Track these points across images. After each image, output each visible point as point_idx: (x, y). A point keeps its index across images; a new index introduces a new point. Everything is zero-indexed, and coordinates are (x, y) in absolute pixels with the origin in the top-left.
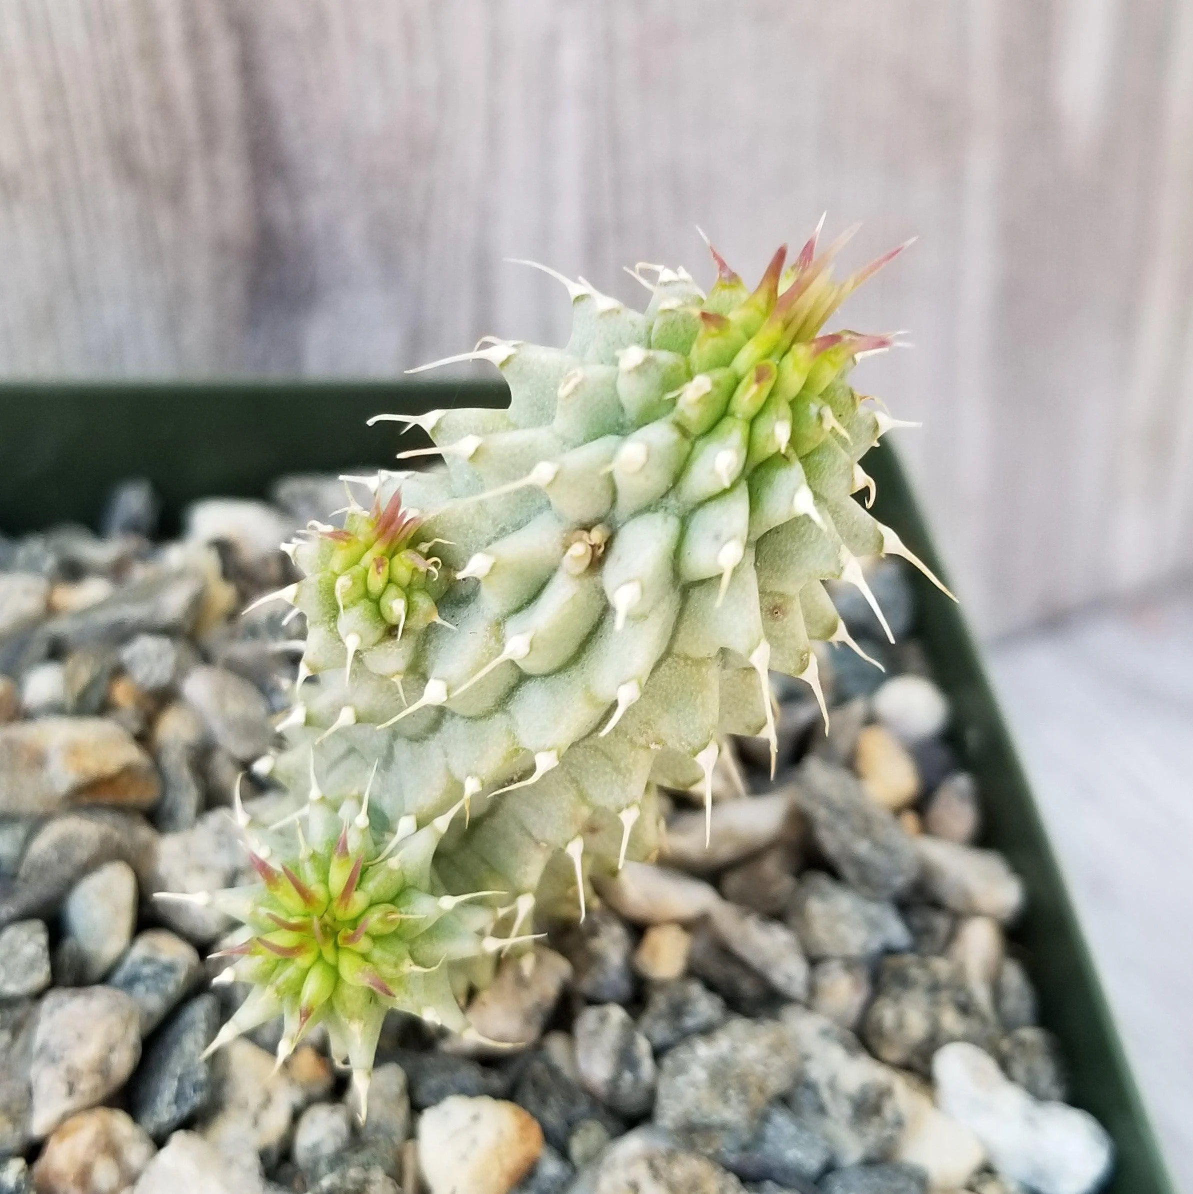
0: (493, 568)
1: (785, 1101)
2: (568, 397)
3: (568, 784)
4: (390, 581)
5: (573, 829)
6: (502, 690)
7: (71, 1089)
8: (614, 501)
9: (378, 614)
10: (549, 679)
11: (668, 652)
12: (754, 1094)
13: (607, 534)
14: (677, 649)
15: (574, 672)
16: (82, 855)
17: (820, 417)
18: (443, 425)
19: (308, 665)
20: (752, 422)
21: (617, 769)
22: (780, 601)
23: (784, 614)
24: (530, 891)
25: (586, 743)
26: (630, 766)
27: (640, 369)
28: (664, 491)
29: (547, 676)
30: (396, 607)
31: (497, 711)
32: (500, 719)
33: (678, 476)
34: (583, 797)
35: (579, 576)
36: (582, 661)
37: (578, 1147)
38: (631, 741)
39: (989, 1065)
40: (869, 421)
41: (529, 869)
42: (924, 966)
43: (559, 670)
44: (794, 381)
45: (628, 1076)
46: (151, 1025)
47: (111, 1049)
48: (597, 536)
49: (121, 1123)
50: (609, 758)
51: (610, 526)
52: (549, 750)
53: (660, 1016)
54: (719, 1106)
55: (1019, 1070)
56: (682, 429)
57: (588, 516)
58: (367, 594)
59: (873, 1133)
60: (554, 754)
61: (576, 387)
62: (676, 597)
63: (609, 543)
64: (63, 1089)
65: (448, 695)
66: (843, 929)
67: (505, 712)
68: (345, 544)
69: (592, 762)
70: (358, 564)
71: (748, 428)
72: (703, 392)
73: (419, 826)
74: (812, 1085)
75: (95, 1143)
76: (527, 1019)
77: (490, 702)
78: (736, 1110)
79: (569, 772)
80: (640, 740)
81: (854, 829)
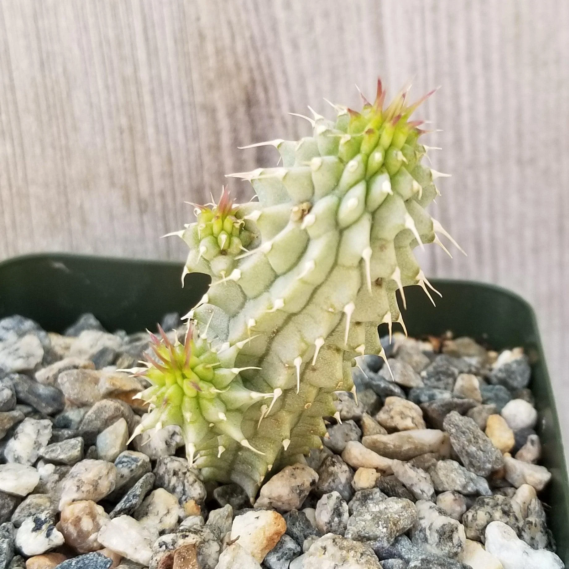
0: (260, 216)
1: (408, 534)
2: (298, 150)
3: (296, 333)
4: (223, 229)
5: (297, 353)
6: (267, 283)
7: (78, 488)
8: (313, 193)
9: (216, 242)
10: (286, 276)
11: (335, 264)
12: (391, 525)
13: (309, 205)
14: (339, 262)
15: (295, 270)
16: (106, 415)
17: (396, 155)
19: (188, 267)
20: (368, 156)
21: (316, 322)
22: (384, 243)
23: (386, 248)
24: (279, 387)
25: (305, 311)
26: (320, 320)
27: (324, 133)
28: (333, 186)
29: (284, 273)
30: (223, 238)
31: (265, 291)
32: (266, 295)
33: (338, 180)
34: (302, 339)
35: (296, 222)
38: (322, 308)
39: (513, 533)
40: (428, 172)
41: (281, 378)
42: (493, 498)
43: (290, 269)
44: (386, 140)
45: (336, 519)
47: (100, 478)
48: (305, 206)
49: (100, 509)
50: (313, 318)
51: (311, 203)
52: (281, 298)
54: (374, 529)
55: (526, 536)
57: (302, 198)
58: (212, 234)
60: (282, 300)
61: (301, 145)
62: (337, 233)
63: (310, 209)
64: (75, 488)
65: (241, 276)
66: (453, 475)
67: (268, 291)
68: (204, 211)
69: (306, 320)
70: (210, 221)
71: (366, 157)
72: (347, 140)
73: (231, 346)
74: (422, 530)
75: (84, 510)
76: (292, 490)
77: (261, 287)
78: (381, 531)
79: (297, 328)
80: (325, 307)
81: (470, 441)
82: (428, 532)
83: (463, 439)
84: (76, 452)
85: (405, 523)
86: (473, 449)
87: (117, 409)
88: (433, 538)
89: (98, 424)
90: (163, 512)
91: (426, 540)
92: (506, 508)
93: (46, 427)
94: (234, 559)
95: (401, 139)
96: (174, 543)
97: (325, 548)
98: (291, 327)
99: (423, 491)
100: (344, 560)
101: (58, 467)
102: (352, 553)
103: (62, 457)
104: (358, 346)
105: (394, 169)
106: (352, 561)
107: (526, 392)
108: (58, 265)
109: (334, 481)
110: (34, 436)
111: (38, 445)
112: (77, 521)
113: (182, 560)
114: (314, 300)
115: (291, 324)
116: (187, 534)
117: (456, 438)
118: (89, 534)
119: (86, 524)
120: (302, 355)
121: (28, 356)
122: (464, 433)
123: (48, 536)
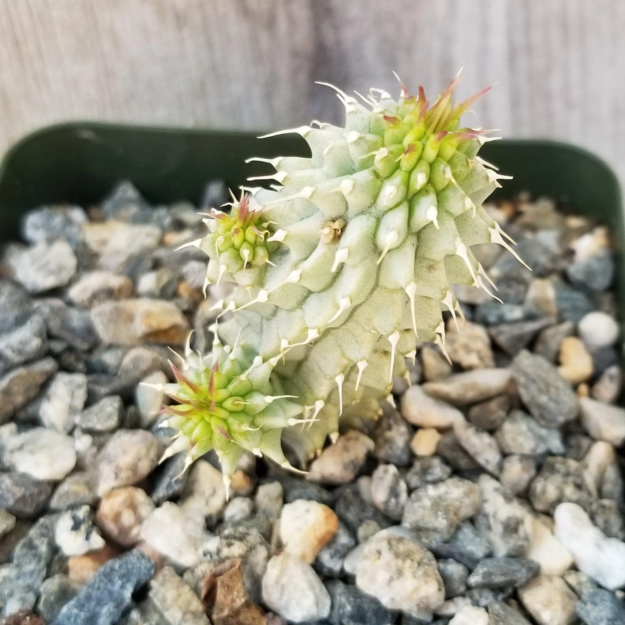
0: (286, 237)
1: (472, 521)
2: (327, 154)
3: (337, 347)
4: (245, 240)
5: (338, 370)
6: (300, 298)
7: (117, 475)
8: (347, 208)
9: (238, 257)
11: (377, 285)
12: (451, 515)
13: (343, 224)
14: (381, 283)
15: (330, 291)
16: (144, 366)
17: (444, 172)
18: (281, 165)
19: (208, 279)
20: (410, 173)
21: (357, 342)
22: (432, 263)
23: (435, 269)
24: (321, 399)
25: (344, 327)
26: (363, 341)
27: (357, 142)
28: (369, 204)
29: (319, 292)
30: (246, 253)
31: (297, 308)
32: (298, 312)
33: (375, 198)
34: (343, 354)
35: (328, 244)
36: (333, 287)
37: (361, 532)
38: (363, 328)
39: (585, 517)
41: (322, 388)
42: (564, 463)
43: (324, 290)
44: (431, 153)
45: (393, 500)
47: (139, 460)
48: (337, 225)
49: (140, 495)
50: (354, 336)
51: (345, 220)
52: (314, 328)
53: (416, 474)
54: (433, 519)
55: (600, 520)
56: (377, 175)
57: (334, 214)
58: (233, 246)
59: (513, 542)
60: (316, 330)
61: (330, 150)
62: (375, 257)
63: (343, 230)
64: (113, 476)
65: (268, 298)
66: (521, 439)
67: (301, 308)
68: (222, 221)
69: (347, 337)
70: (230, 231)
71: (407, 175)
72: (383, 156)
73: (264, 362)
74: (486, 516)
75: (124, 503)
76: (345, 467)
77: (294, 303)
78: (441, 523)
79: (337, 341)
80: (367, 328)
81: (540, 391)
82: (492, 521)
83: (533, 388)
84: (113, 422)
85: (466, 511)
86: (543, 399)
87: (155, 360)
88: (498, 529)
90: (208, 491)
91: (489, 528)
92: (578, 481)
93: (79, 386)
94: (283, 571)
96: (219, 551)
97: (379, 553)
98: (330, 340)
99: (487, 461)
100: (400, 573)
101: (96, 439)
102: (408, 562)
103: (99, 427)
105: (440, 186)
106: (408, 573)
109: (391, 448)
110: (68, 400)
111: (72, 410)
112: (117, 517)
113: (226, 588)
114: (354, 318)
115: (330, 337)
116: (233, 541)
117: (526, 387)
118: (131, 528)
119: (127, 518)
120: (343, 372)
121: (60, 270)
122: (533, 381)
123: (87, 538)
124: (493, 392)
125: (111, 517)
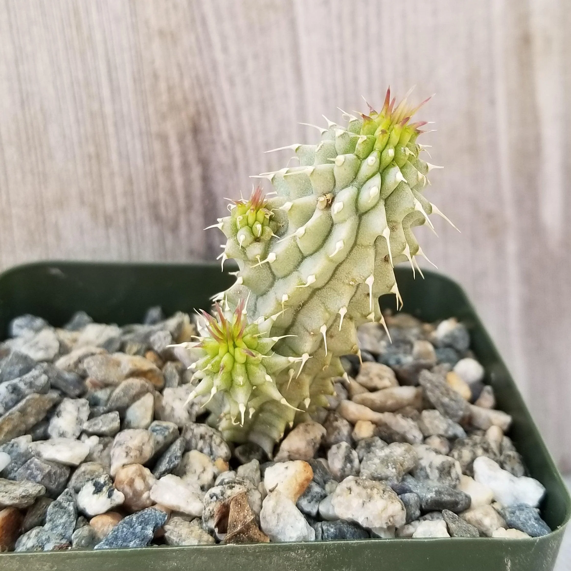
0: (292, 207)
1: (411, 473)
2: (318, 151)
3: (321, 305)
4: (256, 220)
5: (322, 322)
6: (296, 263)
7: (127, 454)
8: (335, 185)
9: (252, 232)
10: (313, 256)
11: (355, 244)
12: (398, 466)
13: (333, 196)
14: (358, 242)
15: (322, 251)
16: (133, 392)
17: (405, 151)
18: (276, 177)
20: (381, 152)
21: (338, 294)
22: (394, 224)
23: (396, 229)
24: (307, 352)
25: (328, 286)
26: (343, 293)
27: (342, 136)
28: (352, 179)
29: (311, 255)
30: (258, 227)
31: (294, 271)
32: (295, 274)
33: (356, 174)
34: (326, 309)
35: (322, 210)
36: (324, 246)
38: (343, 282)
40: (425, 165)
41: (307, 344)
43: (316, 251)
44: (395, 138)
45: (349, 465)
46: (159, 447)
47: (143, 444)
48: (329, 196)
49: (147, 471)
50: (336, 291)
51: (333, 194)
52: (312, 275)
53: (362, 448)
54: (385, 470)
55: (508, 467)
56: (358, 157)
57: (326, 190)
58: (248, 224)
59: (448, 482)
60: (314, 276)
61: (321, 147)
62: (357, 218)
63: (333, 199)
64: (125, 454)
65: (276, 258)
66: (436, 422)
67: (297, 270)
68: (240, 206)
69: (329, 294)
70: (245, 214)
71: (380, 154)
72: (364, 140)
73: (265, 320)
74: (423, 469)
75: (135, 472)
76: (308, 443)
77: (291, 267)
78: (391, 471)
79: (321, 300)
80: (347, 281)
81: (442, 393)
82: (428, 470)
83: (437, 392)
84: (116, 424)
85: (408, 464)
86: (446, 400)
87: (143, 386)
88: (434, 475)
89: (126, 400)
90: (199, 470)
91: (427, 477)
92: (485, 446)
93: (83, 405)
94: (277, 503)
95: (407, 138)
96: (223, 494)
97: (350, 489)
98: (315, 300)
99: (415, 437)
100: (370, 498)
101: (102, 438)
102: (375, 491)
103: (104, 429)
104: (369, 314)
105: (402, 163)
106: (376, 497)
107: (470, 353)
108: (55, 271)
109: (339, 434)
110: (75, 414)
111: (79, 421)
112: (131, 483)
113: (239, 505)
114: (336, 276)
115: (315, 297)
116: (233, 485)
117: (432, 391)
118: (142, 493)
119: (139, 485)
120: (326, 324)
121: (47, 348)
122: (437, 387)
123: (110, 496)
124: (405, 402)
125: (126, 482)
